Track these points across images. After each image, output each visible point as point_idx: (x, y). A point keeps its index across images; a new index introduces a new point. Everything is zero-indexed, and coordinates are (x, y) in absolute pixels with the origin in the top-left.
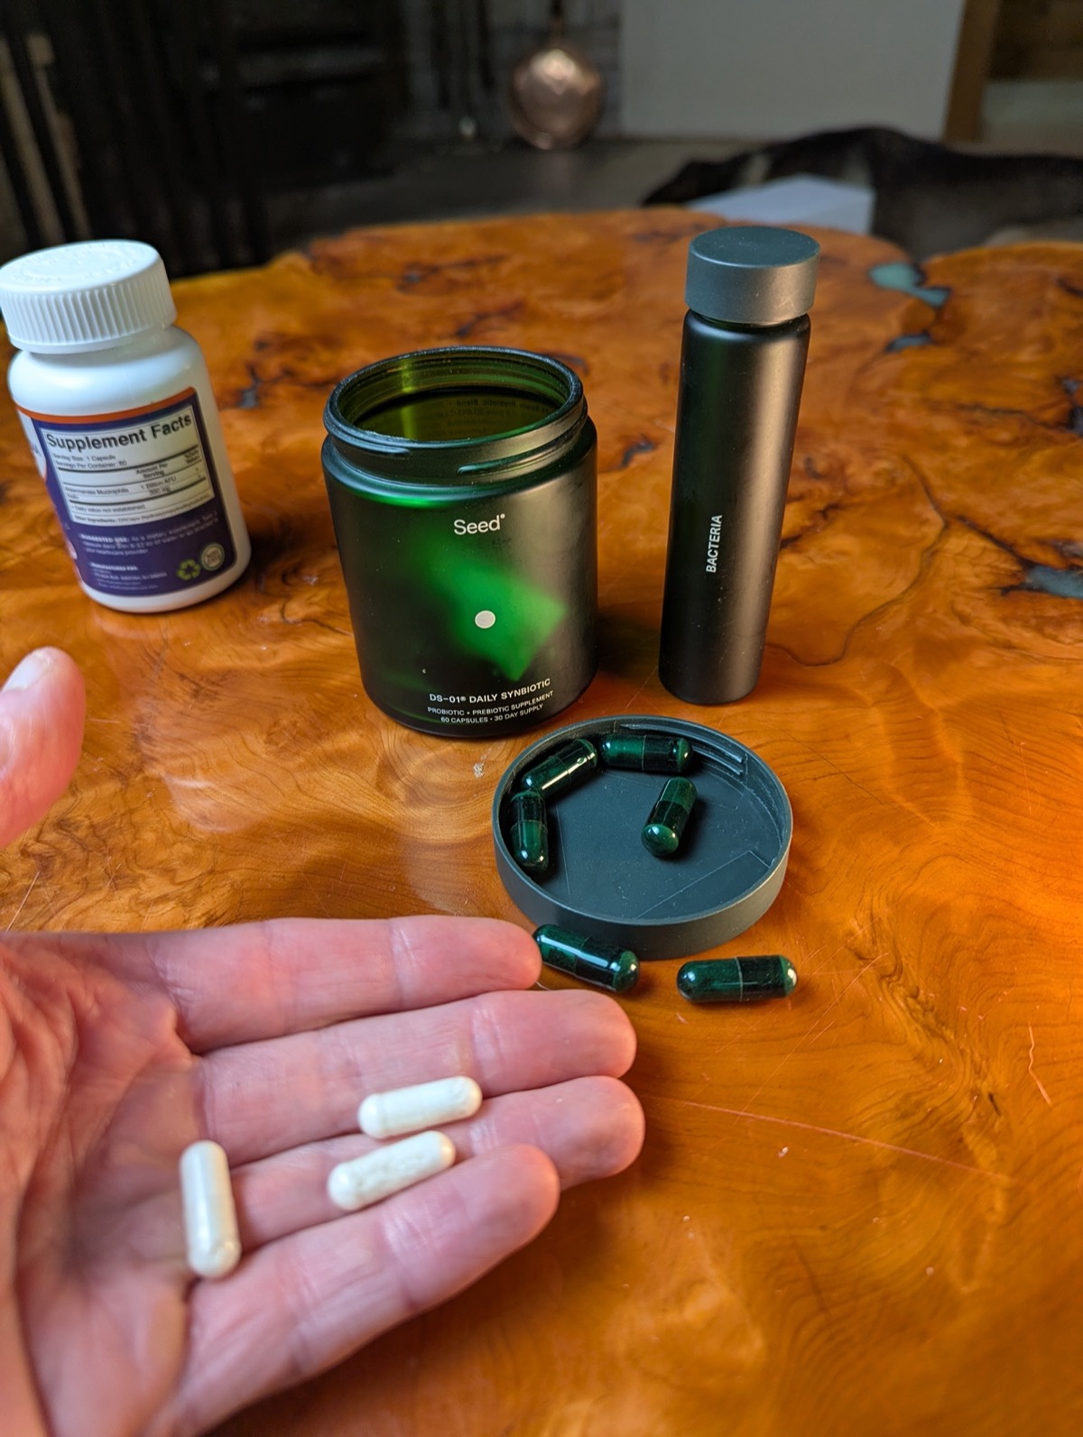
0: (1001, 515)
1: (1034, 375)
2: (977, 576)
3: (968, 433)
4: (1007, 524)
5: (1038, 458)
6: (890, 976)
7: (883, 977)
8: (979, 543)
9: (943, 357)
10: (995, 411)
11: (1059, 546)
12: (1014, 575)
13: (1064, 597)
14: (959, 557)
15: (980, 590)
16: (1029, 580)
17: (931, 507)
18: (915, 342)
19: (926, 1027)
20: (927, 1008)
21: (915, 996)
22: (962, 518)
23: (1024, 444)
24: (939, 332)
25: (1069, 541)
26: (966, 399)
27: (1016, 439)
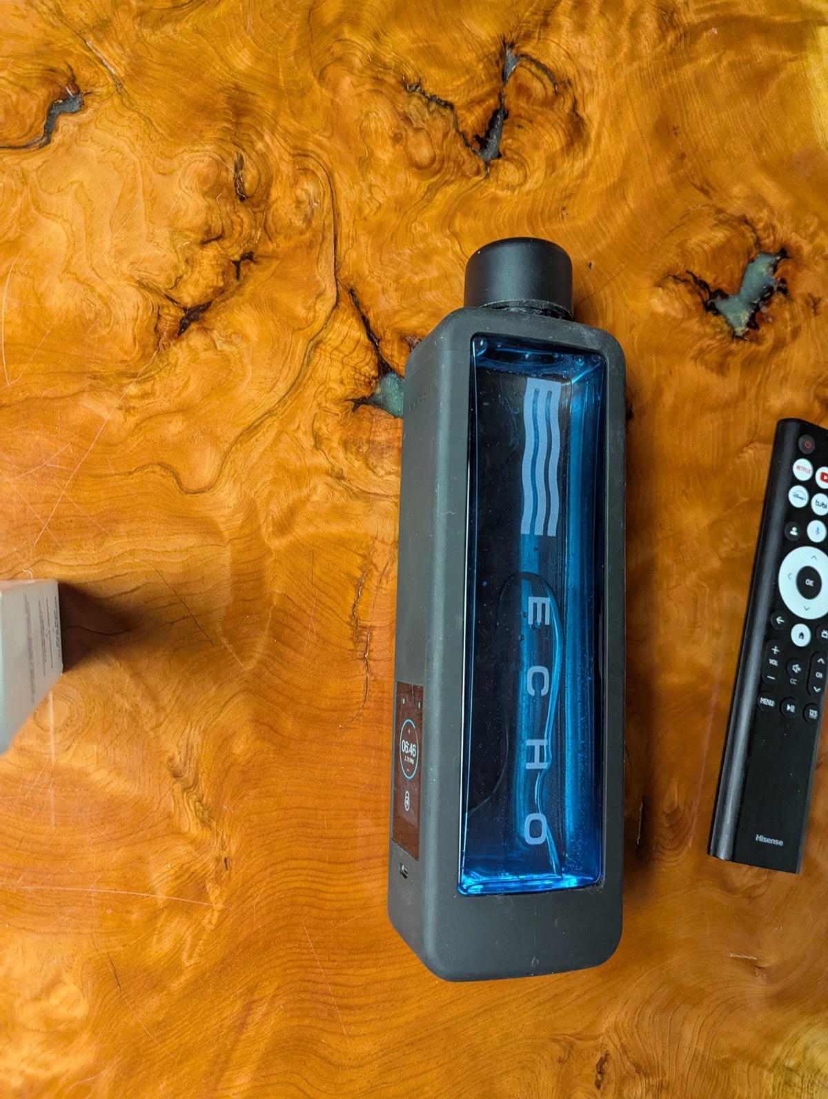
0: (384, 291)
1: (486, 31)
2: (342, 382)
4: (385, 304)
5: (440, 200)
6: (190, 788)
7: (185, 789)
8: (359, 334)
10: (432, 99)
12: (370, 382)
13: (391, 414)
14: (336, 352)
15: (338, 401)
16: (379, 390)
17: (331, 270)
19: (202, 821)
20: (206, 807)
21: (200, 801)
22: (351, 292)
23: (436, 171)
26: (411, 69)
27: (433, 160)
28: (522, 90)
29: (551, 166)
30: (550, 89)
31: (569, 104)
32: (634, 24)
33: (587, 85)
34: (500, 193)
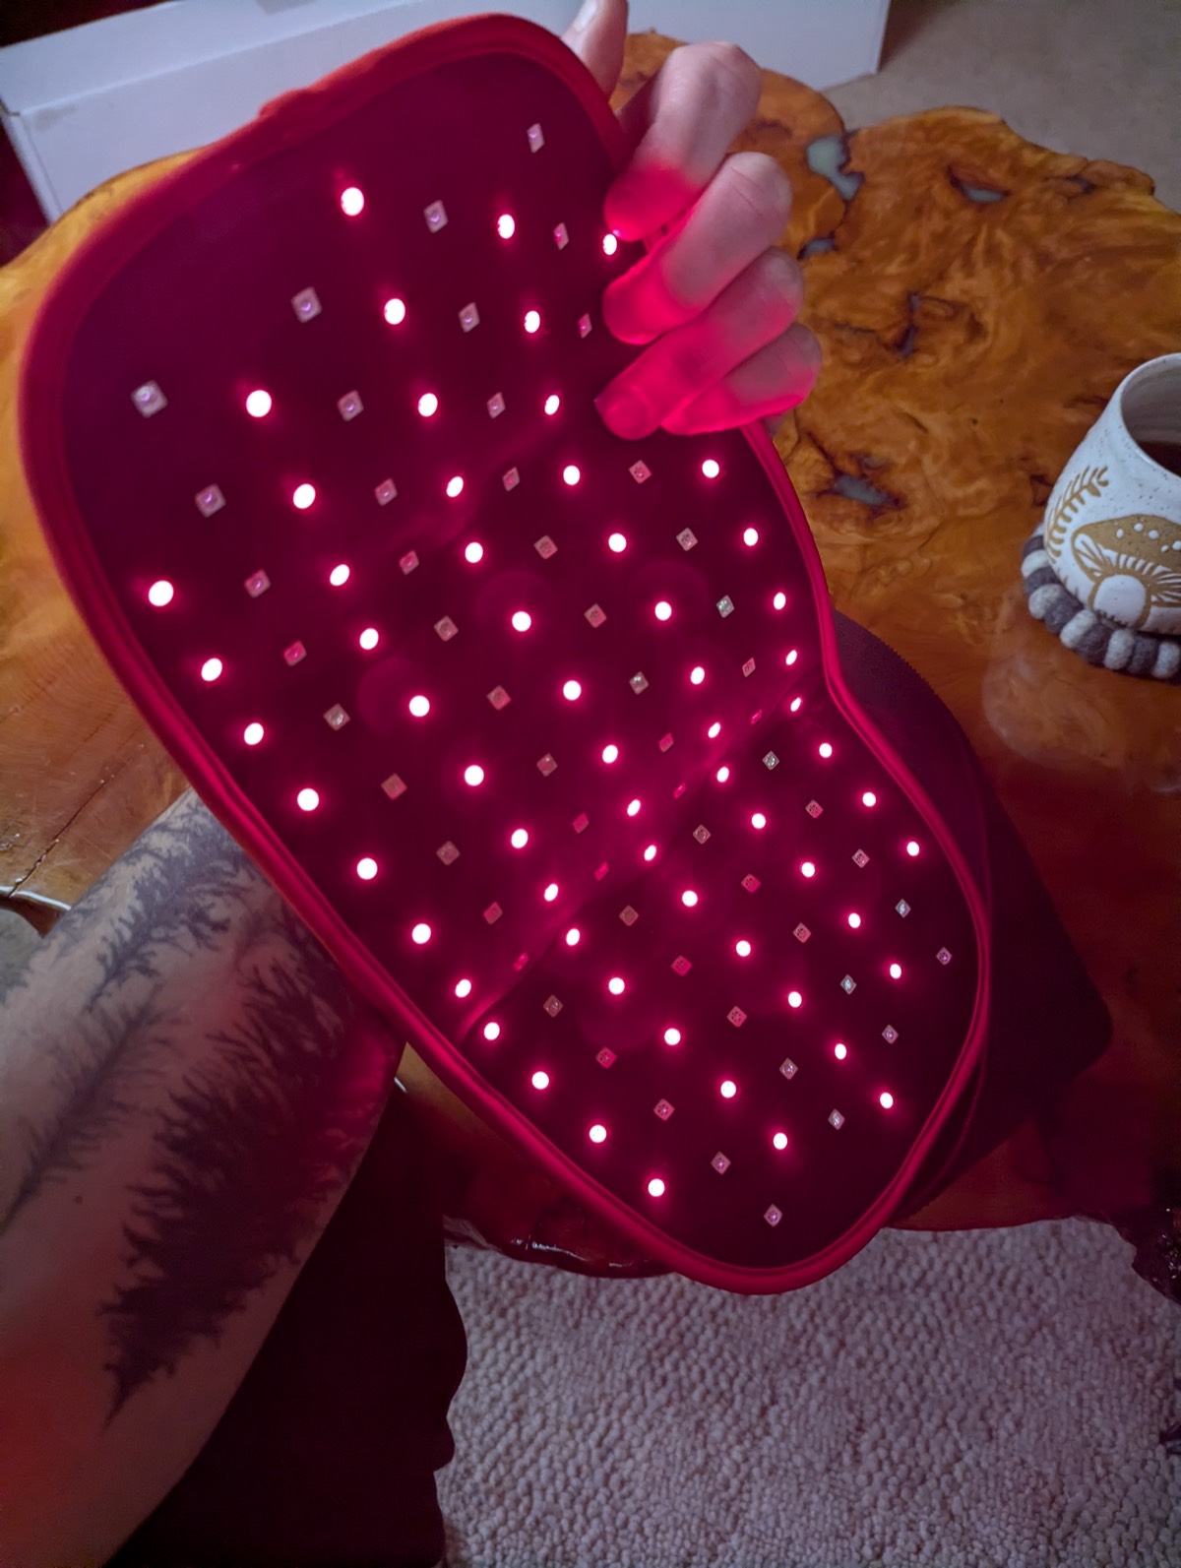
0: (834, 431)
1: (893, 290)
2: (807, 483)
3: (833, 352)
4: (836, 438)
5: (871, 380)
8: (815, 455)
9: (838, 266)
10: (857, 330)
11: (859, 458)
12: (828, 482)
13: (850, 499)
14: (801, 468)
15: (805, 494)
16: (836, 486)
17: (793, 424)
18: (821, 246)
22: (810, 435)
23: (865, 365)
24: (842, 234)
25: (868, 455)
26: (840, 317)
27: (862, 360)
28: (927, 315)
29: (958, 350)
30: (951, 312)
31: (966, 318)
32: (1015, 267)
33: (981, 305)
34: (919, 370)
